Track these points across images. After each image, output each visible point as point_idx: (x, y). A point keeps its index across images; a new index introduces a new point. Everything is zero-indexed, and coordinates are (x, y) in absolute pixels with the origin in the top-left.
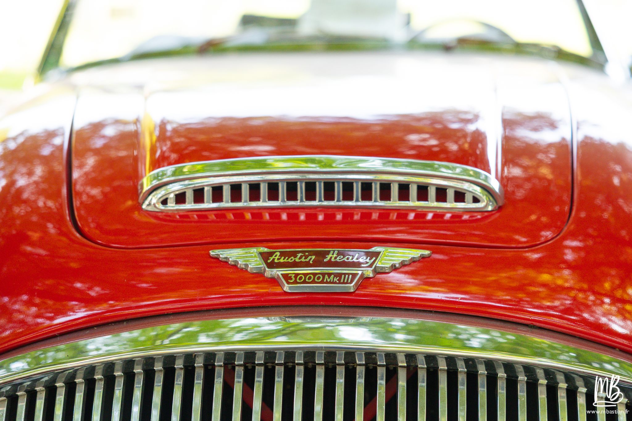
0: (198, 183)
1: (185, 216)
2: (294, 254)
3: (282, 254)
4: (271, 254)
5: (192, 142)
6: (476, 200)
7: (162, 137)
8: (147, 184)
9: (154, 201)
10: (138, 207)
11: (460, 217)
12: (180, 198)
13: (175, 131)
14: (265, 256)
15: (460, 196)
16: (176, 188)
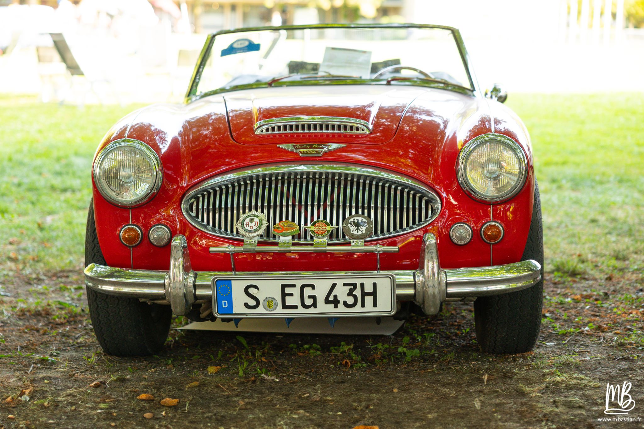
0: (274, 125)
1: (268, 136)
2: (303, 145)
3: (299, 145)
4: (296, 145)
5: (269, 114)
6: (363, 130)
7: (260, 113)
8: (255, 127)
9: (259, 131)
10: (254, 133)
11: (358, 136)
12: (267, 130)
13: (264, 110)
14: (294, 146)
15: (357, 129)
16: (265, 127)
